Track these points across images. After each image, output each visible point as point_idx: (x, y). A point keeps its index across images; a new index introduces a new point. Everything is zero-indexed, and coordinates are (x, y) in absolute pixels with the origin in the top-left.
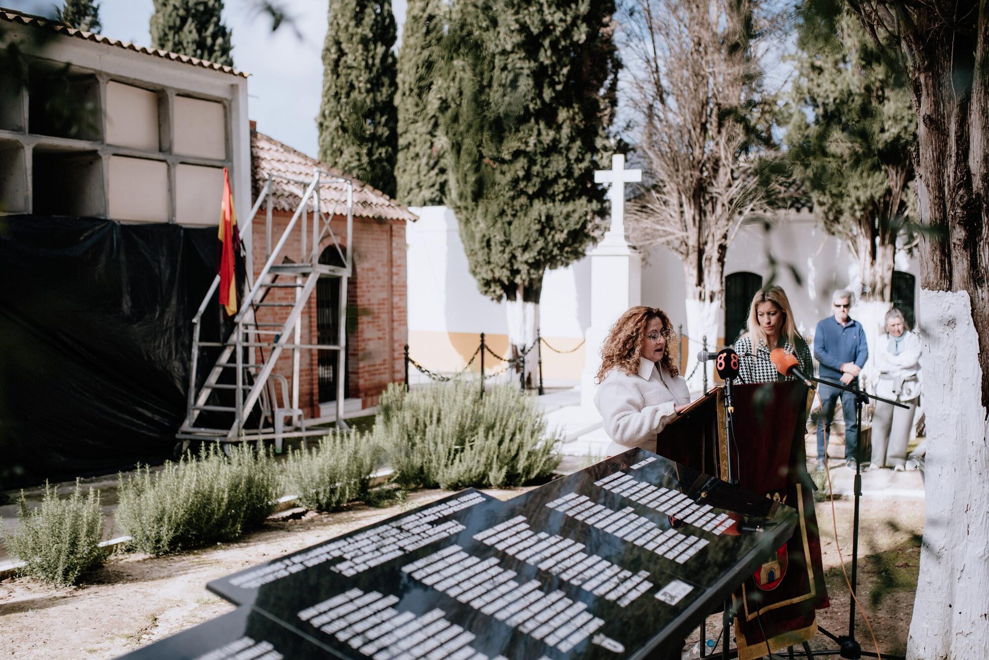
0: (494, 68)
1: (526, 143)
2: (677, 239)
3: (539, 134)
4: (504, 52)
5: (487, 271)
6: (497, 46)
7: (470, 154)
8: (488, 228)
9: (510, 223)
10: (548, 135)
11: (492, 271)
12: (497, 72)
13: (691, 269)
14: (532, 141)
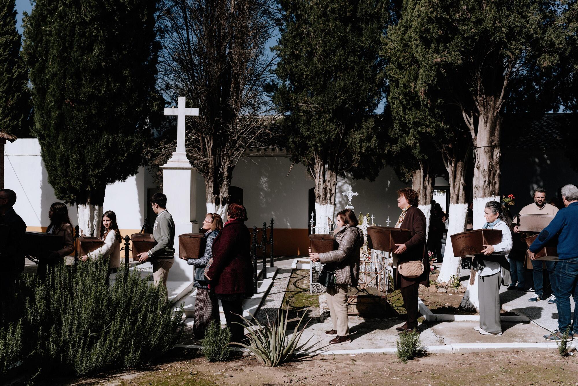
0: (74, 34)
1: (99, 91)
2: (202, 162)
3: (109, 85)
4: (84, 24)
5: (64, 182)
6: (77, 18)
7: (53, 96)
8: (67, 150)
9: (84, 147)
10: (115, 86)
11: (69, 181)
12: (77, 38)
13: (210, 183)
14: (103, 89)
